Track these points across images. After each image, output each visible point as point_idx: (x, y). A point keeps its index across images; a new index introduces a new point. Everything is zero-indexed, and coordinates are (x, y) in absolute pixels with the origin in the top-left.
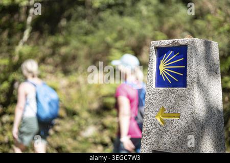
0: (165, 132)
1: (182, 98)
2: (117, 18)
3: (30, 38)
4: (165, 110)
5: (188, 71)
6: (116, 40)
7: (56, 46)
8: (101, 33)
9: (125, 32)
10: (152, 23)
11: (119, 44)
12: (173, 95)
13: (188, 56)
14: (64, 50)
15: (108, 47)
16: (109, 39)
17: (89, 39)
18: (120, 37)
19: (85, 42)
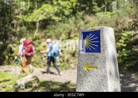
0: (90, 75)
1: (98, 58)
2: (63, 24)
3: (38, 31)
4: (89, 64)
5: (101, 44)
6: (63, 31)
7: (46, 33)
8: (58, 29)
9: (66, 28)
10: (73, 25)
11: (64, 32)
12: (93, 57)
13: (101, 36)
14: (48, 34)
15: (61, 33)
16: (61, 31)
17: (55, 31)
18: (64, 30)
19: (54, 32)
